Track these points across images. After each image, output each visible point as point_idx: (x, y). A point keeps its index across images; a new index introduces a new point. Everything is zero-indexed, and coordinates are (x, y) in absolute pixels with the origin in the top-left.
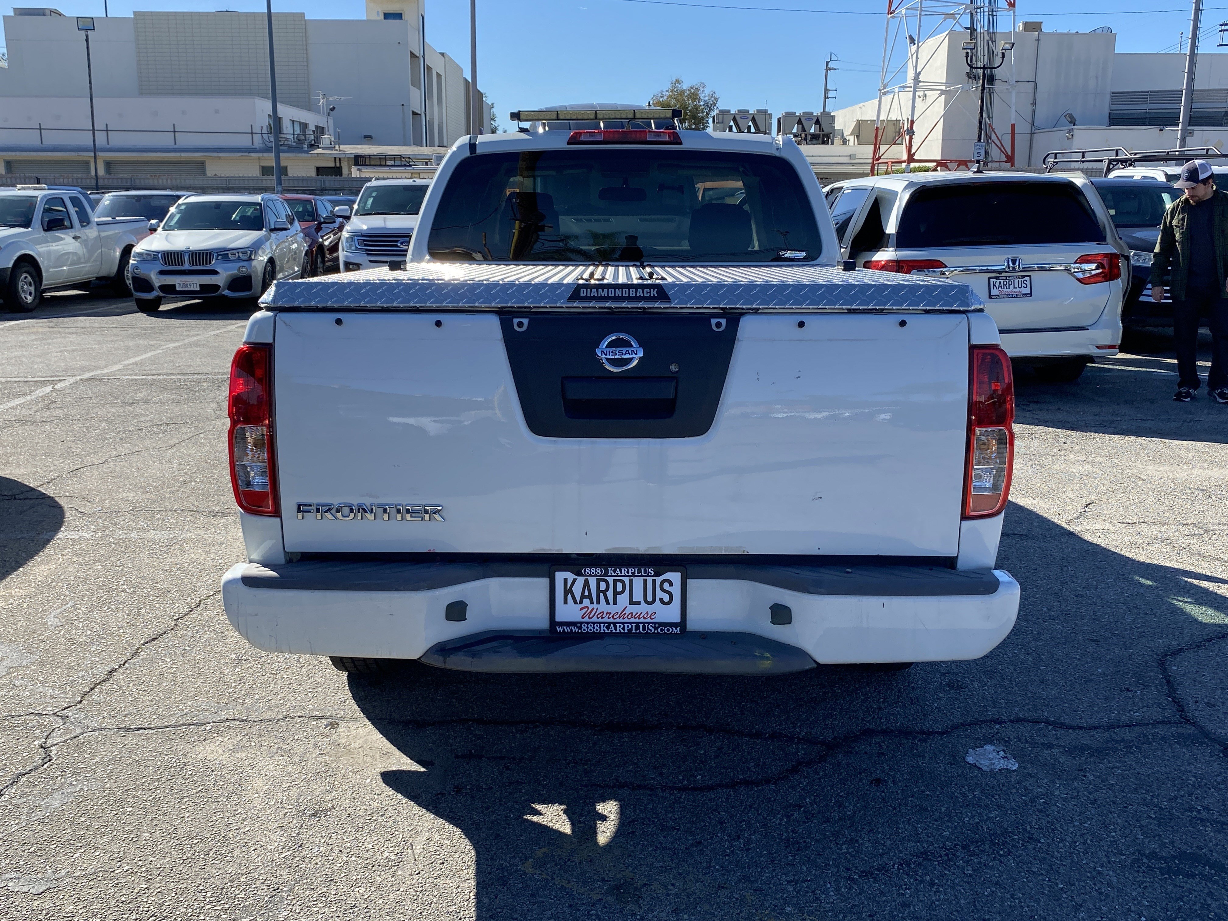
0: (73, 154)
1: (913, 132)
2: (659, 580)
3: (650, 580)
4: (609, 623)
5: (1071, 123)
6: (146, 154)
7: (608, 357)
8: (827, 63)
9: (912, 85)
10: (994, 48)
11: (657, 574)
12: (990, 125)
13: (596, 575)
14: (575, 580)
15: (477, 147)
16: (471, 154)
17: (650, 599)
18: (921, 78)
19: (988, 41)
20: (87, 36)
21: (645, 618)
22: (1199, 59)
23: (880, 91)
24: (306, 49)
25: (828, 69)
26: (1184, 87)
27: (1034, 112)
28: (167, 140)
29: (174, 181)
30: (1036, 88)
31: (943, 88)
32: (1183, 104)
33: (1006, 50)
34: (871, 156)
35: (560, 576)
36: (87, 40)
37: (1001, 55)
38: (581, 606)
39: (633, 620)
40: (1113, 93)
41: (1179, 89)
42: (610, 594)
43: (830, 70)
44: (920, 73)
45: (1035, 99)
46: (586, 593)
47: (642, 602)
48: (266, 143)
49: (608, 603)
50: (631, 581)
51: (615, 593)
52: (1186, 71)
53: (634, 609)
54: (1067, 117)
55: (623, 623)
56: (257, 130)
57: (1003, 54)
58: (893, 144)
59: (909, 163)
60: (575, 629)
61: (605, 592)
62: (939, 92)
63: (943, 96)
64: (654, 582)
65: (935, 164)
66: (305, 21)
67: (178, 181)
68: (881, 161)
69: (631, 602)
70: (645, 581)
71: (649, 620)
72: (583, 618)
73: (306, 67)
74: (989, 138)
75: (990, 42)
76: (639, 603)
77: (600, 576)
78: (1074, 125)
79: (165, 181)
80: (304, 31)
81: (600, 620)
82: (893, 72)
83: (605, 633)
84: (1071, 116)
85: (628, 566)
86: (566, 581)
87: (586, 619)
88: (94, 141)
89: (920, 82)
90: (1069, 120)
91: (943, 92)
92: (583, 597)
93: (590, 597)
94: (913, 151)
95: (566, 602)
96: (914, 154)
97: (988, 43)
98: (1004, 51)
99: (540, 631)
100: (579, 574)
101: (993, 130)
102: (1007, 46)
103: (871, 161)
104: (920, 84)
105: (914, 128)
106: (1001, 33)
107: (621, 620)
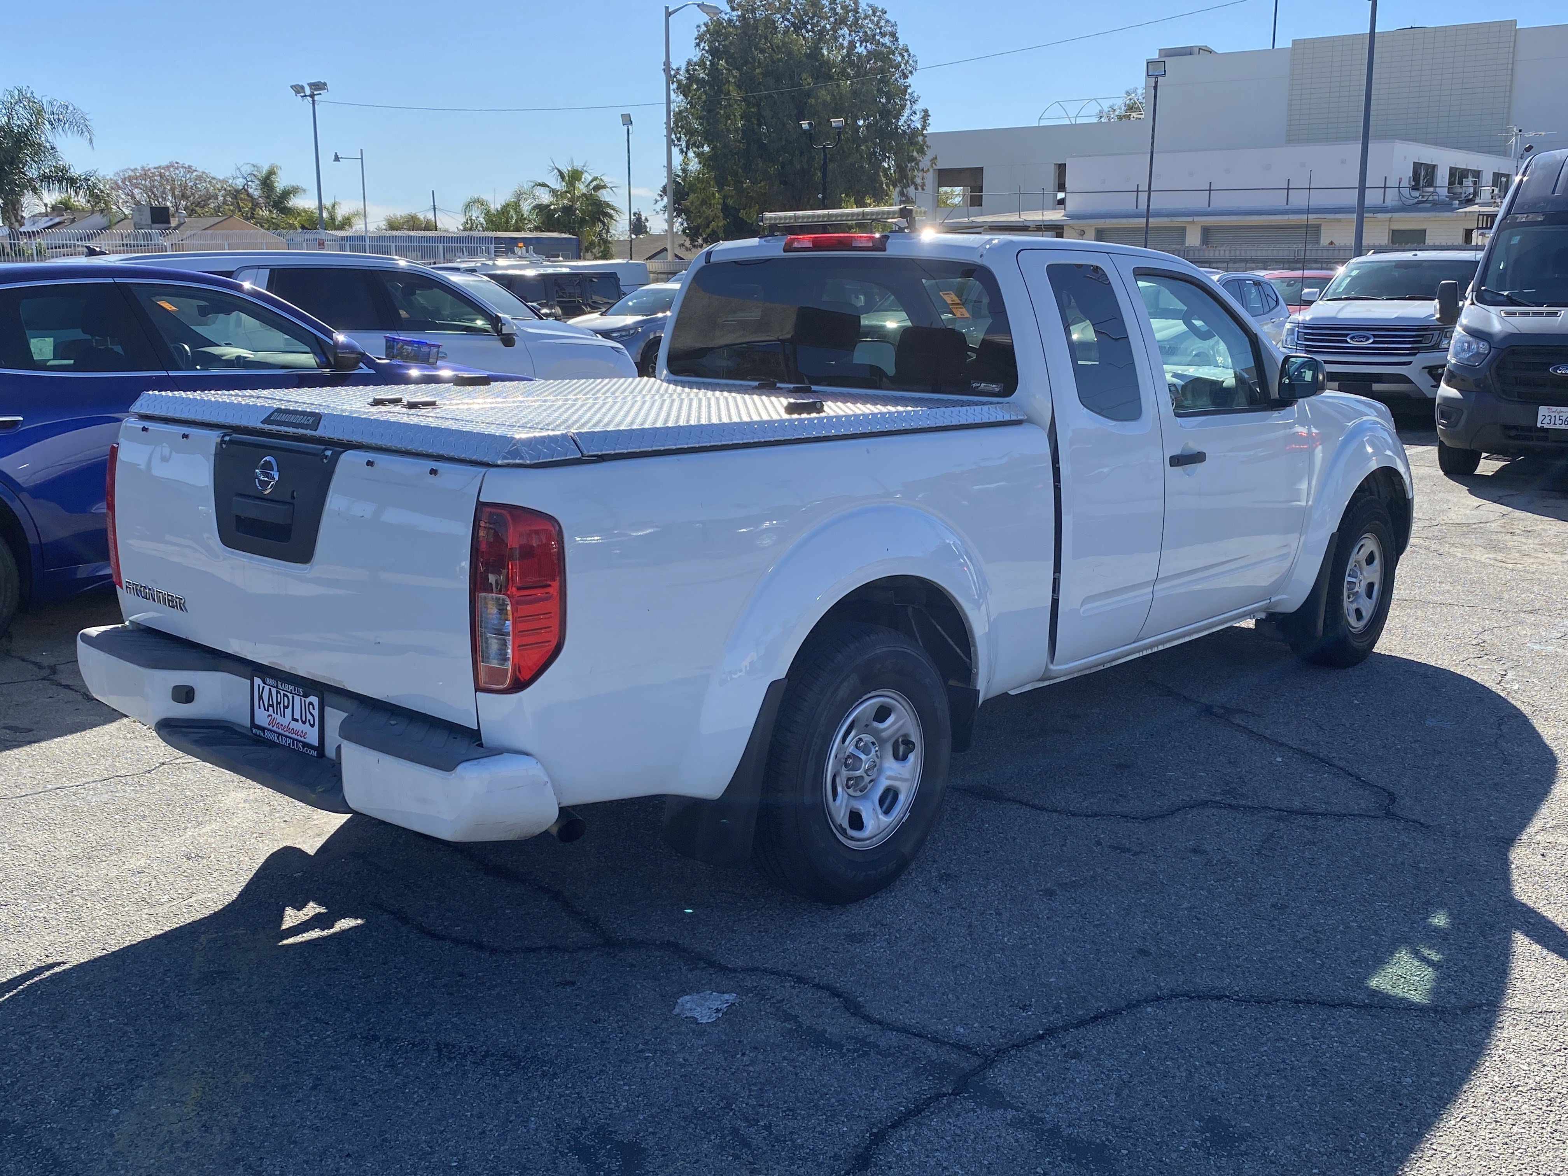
0: (1166, 219)
6: (1248, 218)
20: (1156, 83)
24: (1512, 69)
28: (1277, 200)
29: (1233, 252)
36: (1155, 88)
48: (1403, 199)
50: (293, 697)
56: (1392, 182)
66: (1516, 30)
67: (1238, 253)
73: (1507, 94)
76: (297, 720)
79: (1222, 252)
80: (1512, 44)
88: (1148, 206)
92: (269, 705)
93: (273, 706)
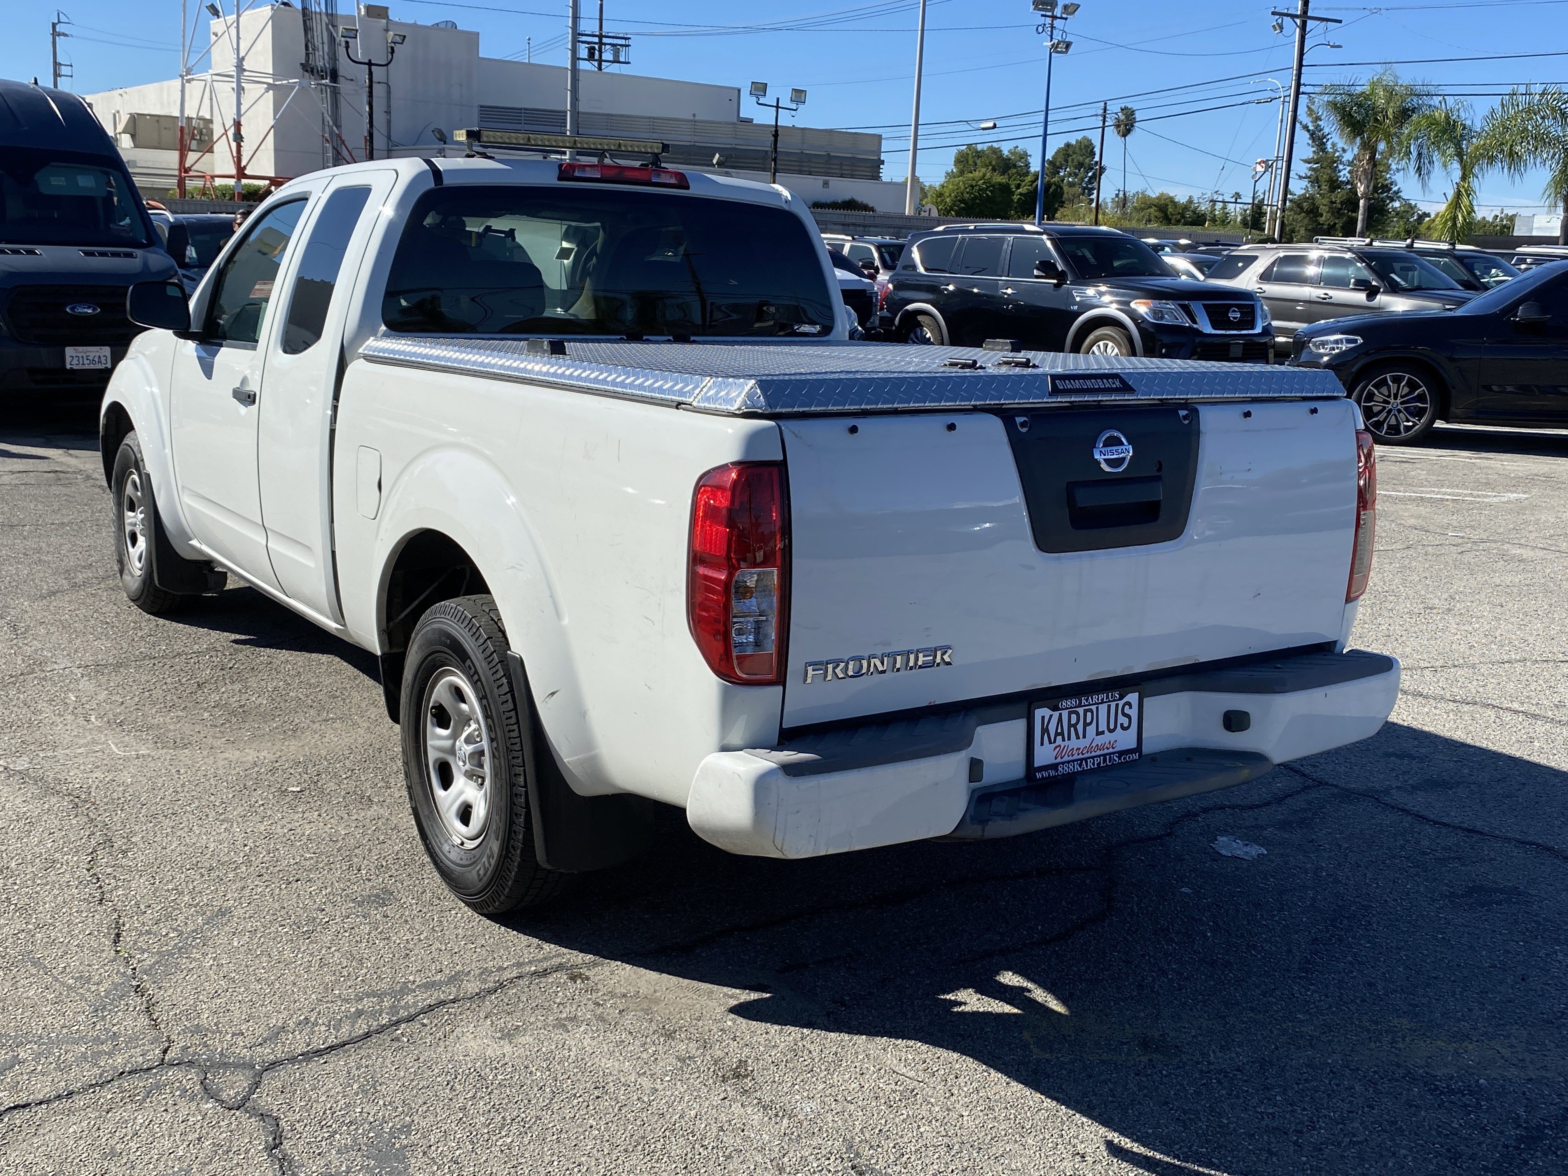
1: (242, 137)
2: (1121, 703)
3: (1113, 705)
4: (1081, 760)
5: (440, 140)
7: (1106, 457)
8: (54, 26)
9: (235, 74)
10: (335, 35)
11: (1121, 698)
12: (339, 136)
13: (1067, 708)
14: (1051, 716)
15: (443, 175)
16: (436, 185)
17: (1112, 727)
18: (246, 65)
19: (327, 25)
21: (1108, 749)
22: (581, 76)
23: (182, 76)
25: (55, 34)
26: (569, 108)
27: (389, 122)
30: (389, 92)
31: (271, 81)
32: (568, 128)
33: (395, 43)
34: (177, 166)
35: (1040, 713)
37: (343, 44)
38: (1054, 745)
39: (1099, 753)
40: (481, 107)
41: (563, 109)
42: (1080, 727)
43: (59, 35)
44: (243, 58)
45: (389, 106)
46: (1059, 731)
47: (1106, 731)
49: (1078, 738)
50: (1097, 708)
51: (1086, 725)
52: (569, 88)
53: (1100, 740)
54: (436, 133)
55: (1093, 757)
57: (392, 48)
58: (207, 152)
59: (239, 179)
60: (1052, 773)
61: (1075, 726)
62: (266, 86)
63: (271, 92)
64: (1117, 705)
65: (267, 182)
68: (191, 173)
69: (1099, 733)
70: (1109, 706)
71: (1111, 750)
72: (1056, 758)
74: (338, 153)
75: (330, 27)
76: (1103, 733)
77: (1071, 708)
78: (445, 143)
81: (1071, 758)
82: (200, 53)
83: (1078, 772)
84: (440, 132)
85: (1098, 692)
86: (1043, 717)
87: (1059, 760)
89: (245, 70)
90: (438, 136)
91: (270, 87)
92: (1057, 734)
93: (1062, 734)
94: (243, 164)
95: (1042, 744)
96: (245, 167)
97: (328, 29)
98: (393, 45)
99: (1017, 781)
100: (1055, 708)
101: (343, 142)
102: (398, 39)
103: (177, 173)
104: (246, 73)
105: (242, 133)
106: (343, 17)
107: (1089, 755)
